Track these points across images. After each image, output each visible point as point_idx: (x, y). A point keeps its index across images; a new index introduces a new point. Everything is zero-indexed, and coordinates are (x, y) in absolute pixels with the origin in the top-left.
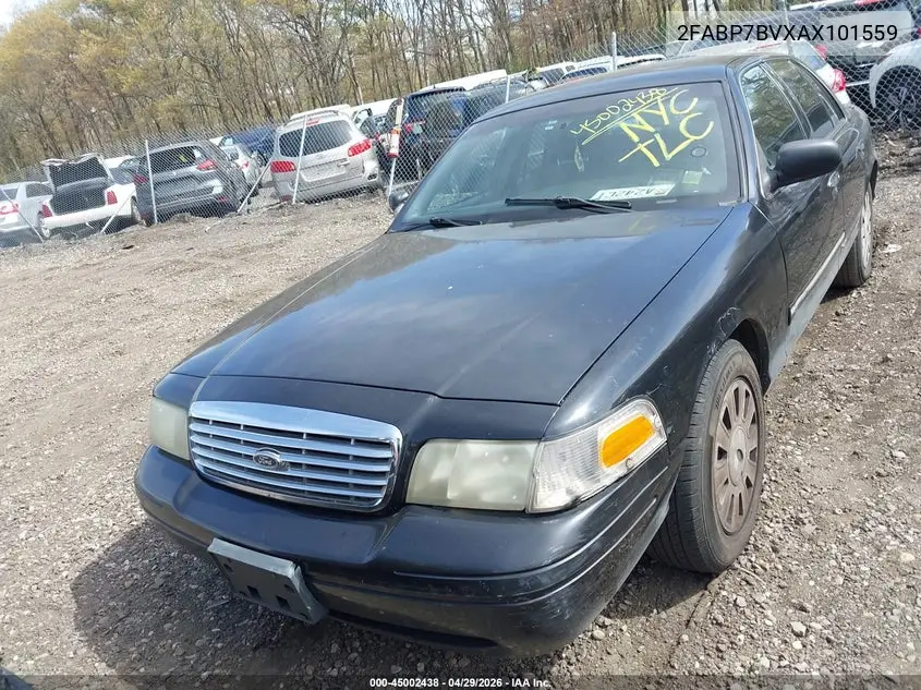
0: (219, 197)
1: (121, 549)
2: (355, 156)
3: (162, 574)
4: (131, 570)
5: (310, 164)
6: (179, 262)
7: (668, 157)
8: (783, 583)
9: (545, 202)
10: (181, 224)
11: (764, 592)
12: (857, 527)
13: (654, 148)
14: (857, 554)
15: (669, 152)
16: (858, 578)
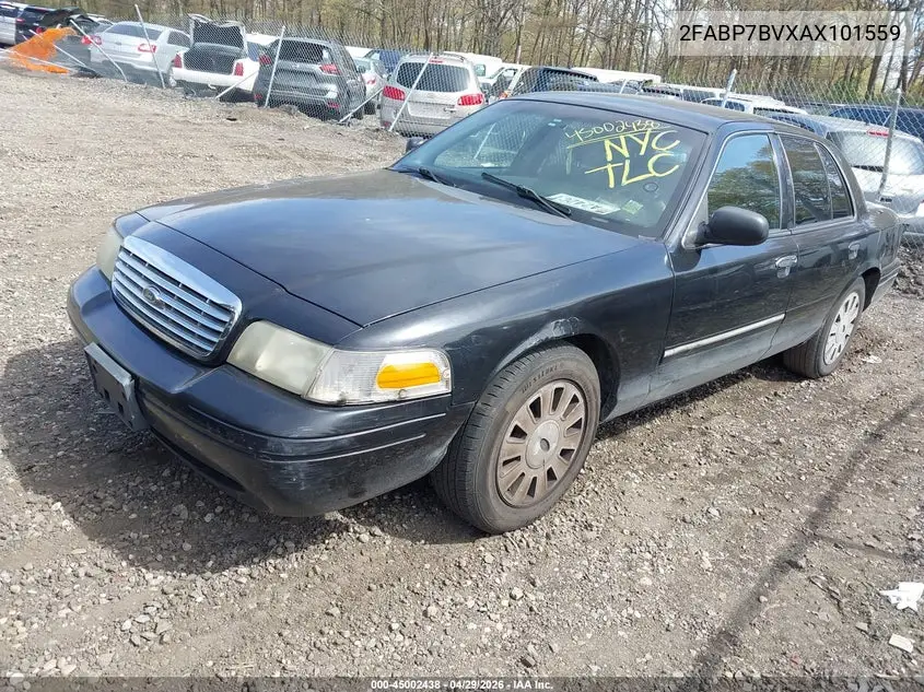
0: (330, 102)
1: (63, 348)
2: (464, 107)
3: (80, 377)
4: (60, 366)
5: (417, 99)
6: (264, 147)
7: (625, 182)
8: (534, 560)
9: (510, 186)
10: (286, 114)
11: (514, 560)
12: (628, 547)
13: (618, 173)
14: (608, 564)
15: (628, 179)
16: (594, 579)
